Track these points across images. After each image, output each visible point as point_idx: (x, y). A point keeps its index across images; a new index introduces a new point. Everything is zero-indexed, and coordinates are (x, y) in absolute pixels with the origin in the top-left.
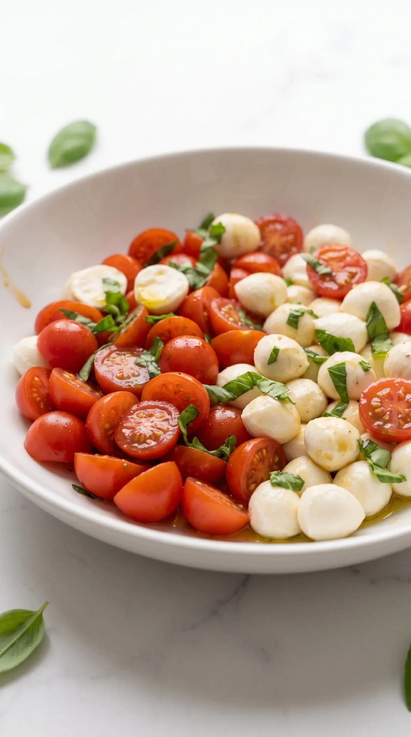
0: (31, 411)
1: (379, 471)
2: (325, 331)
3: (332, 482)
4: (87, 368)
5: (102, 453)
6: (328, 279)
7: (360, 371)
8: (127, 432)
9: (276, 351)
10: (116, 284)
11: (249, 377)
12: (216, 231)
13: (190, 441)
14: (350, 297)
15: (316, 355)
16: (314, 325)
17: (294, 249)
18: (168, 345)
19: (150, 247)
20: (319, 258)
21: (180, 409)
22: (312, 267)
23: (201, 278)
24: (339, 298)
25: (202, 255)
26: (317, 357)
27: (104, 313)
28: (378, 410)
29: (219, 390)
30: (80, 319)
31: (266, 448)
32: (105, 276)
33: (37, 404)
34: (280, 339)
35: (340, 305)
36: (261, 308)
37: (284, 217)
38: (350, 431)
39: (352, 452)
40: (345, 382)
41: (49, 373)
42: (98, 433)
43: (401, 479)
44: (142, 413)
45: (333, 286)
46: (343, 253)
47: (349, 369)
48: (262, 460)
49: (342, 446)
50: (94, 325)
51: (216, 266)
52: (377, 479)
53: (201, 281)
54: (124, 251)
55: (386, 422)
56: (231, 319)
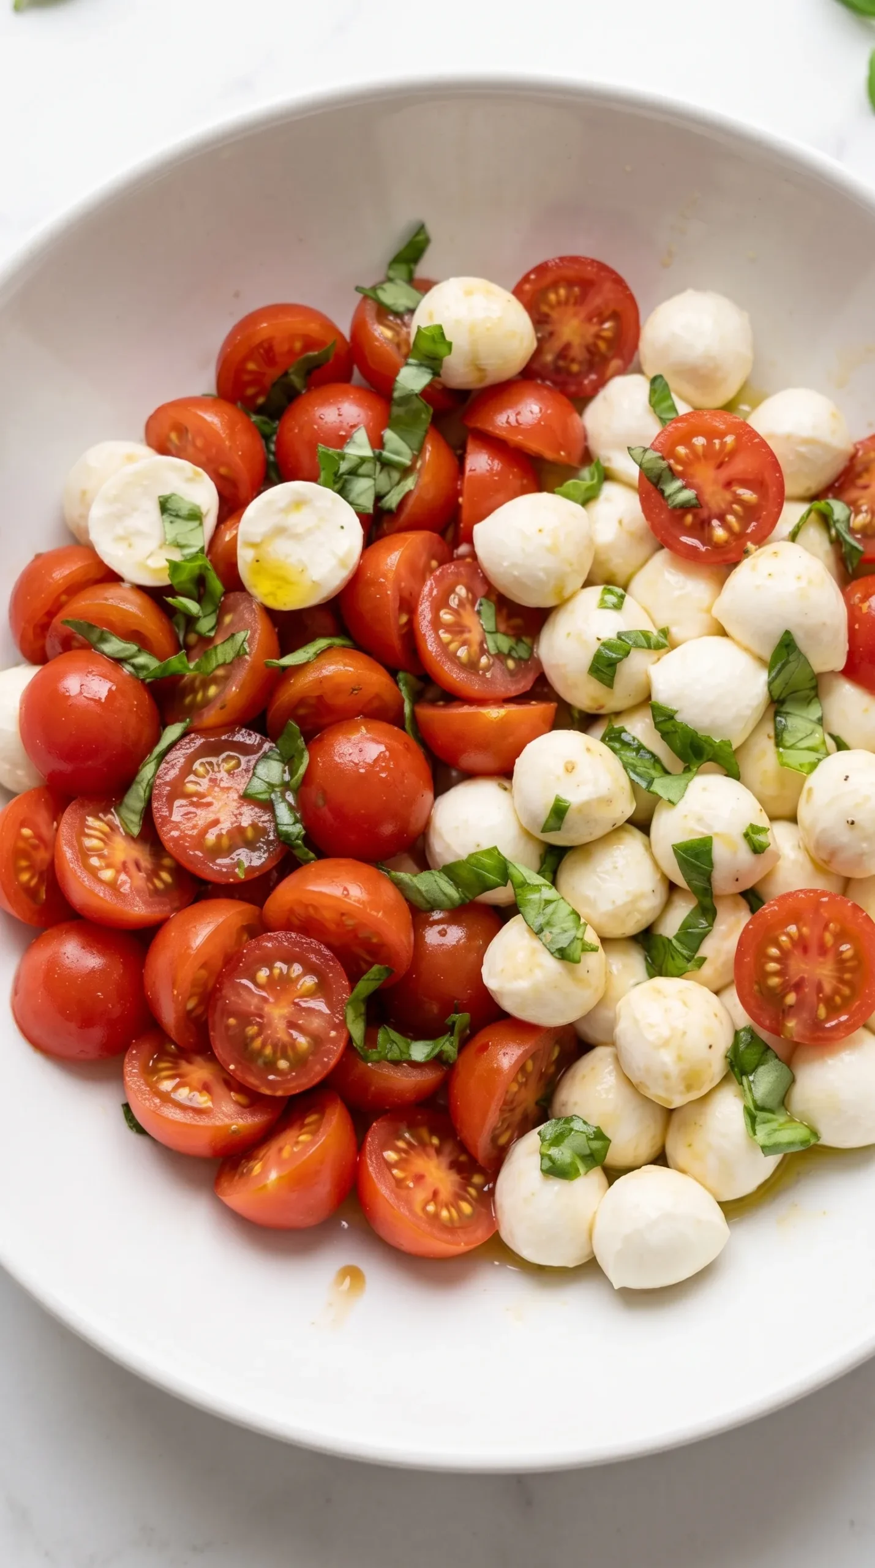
1: (765, 1131)
2: (675, 712)
4: (135, 799)
6: (690, 522)
7: (744, 856)
9: (560, 811)
10: (195, 516)
12: (427, 346)
16: (651, 685)
17: (616, 362)
18: (320, 753)
19: (270, 356)
20: (671, 451)
22: (652, 484)
23: (395, 475)
25: (396, 411)
28: (774, 983)
29: (433, 884)
30: (114, 646)
32: (165, 492)
33: (34, 898)
34: (570, 768)
38: (710, 1046)
40: (708, 878)
41: (55, 814)
43: (810, 1140)
44: (266, 972)
45: (702, 546)
46: (730, 441)
47: (720, 853)
48: (523, 1085)
50: (144, 662)
51: (428, 451)
52: (760, 1152)
53: (391, 492)
55: (789, 1011)
56: (461, 654)
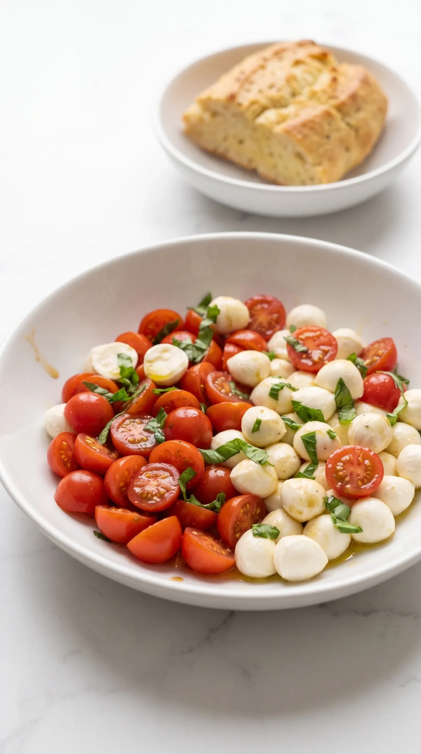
0: (61, 470)
1: (339, 524)
2: (300, 402)
3: (302, 533)
4: (105, 433)
5: (118, 507)
6: (304, 356)
7: (327, 438)
8: (137, 490)
9: (259, 422)
10: (129, 359)
11: (236, 442)
12: (213, 313)
13: (188, 497)
14: (322, 372)
15: (292, 422)
16: (291, 397)
17: (278, 327)
18: (172, 414)
19: (157, 324)
20: (297, 338)
21: (181, 471)
22: (291, 346)
23: (200, 353)
24: (315, 372)
25: (201, 333)
26: (293, 424)
27: (119, 384)
28: (341, 473)
29: (212, 454)
30: (100, 390)
31: (249, 503)
32: (120, 352)
33: (65, 464)
34: (262, 411)
35: (315, 377)
36: (248, 380)
37: (270, 299)
38: (317, 491)
39: (319, 508)
40: (315, 448)
41: (75, 437)
42: (114, 490)
43: (359, 530)
44: (150, 473)
45: (310, 363)
46: (318, 333)
47: (318, 437)
48: (246, 513)
49: (311, 503)
50: (110, 395)
51: (212, 343)
52: (338, 532)
53: (199, 356)
54: (134, 328)
55: (347, 483)
56: (223, 391)
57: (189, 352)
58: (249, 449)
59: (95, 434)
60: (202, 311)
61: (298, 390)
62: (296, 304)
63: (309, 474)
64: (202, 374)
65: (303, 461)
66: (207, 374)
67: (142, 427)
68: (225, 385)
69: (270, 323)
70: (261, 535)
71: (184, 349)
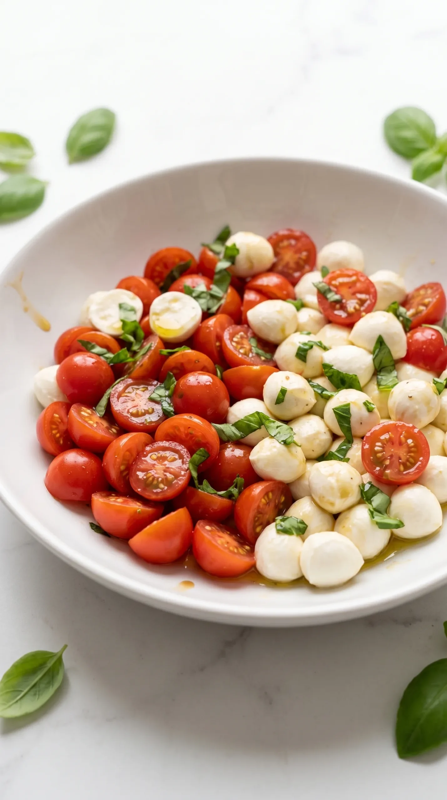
0: (51, 448)
1: (378, 518)
2: (333, 366)
3: (332, 529)
4: (103, 402)
5: (118, 494)
6: (338, 306)
7: (365, 412)
8: (141, 475)
9: (283, 392)
10: (133, 310)
11: (256, 415)
12: (230, 253)
13: (201, 483)
14: (359, 325)
15: (324, 390)
16: (322, 358)
17: (307, 268)
18: (182, 381)
19: (166, 266)
20: (329, 284)
21: (192, 452)
22: (322, 294)
23: (215, 301)
24: (349, 325)
25: (216, 277)
26: (325, 393)
27: (122, 342)
28: (379, 455)
29: (228, 429)
30: (98, 350)
31: (272, 491)
32: (121, 301)
33: (57, 441)
34: (287, 378)
35: (350, 332)
36: (272, 337)
37: (297, 234)
38: (352, 478)
39: (354, 497)
40: (349, 422)
41: (68, 408)
42: (113, 474)
43: (400, 525)
44: (154, 455)
45: (343, 314)
46: (354, 278)
47: (353, 411)
48: (268, 504)
49: (344, 494)
50: (111, 355)
51: (229, 290)
52: (377, 527)
53: (214, 305)
54: (139, 272)
55: (387, 467)
56: (242, 351)
57: (202, 301)
58: (272, 424)
59: (92, 404)
60: (218, 248)
61: (331, 348)
62: (329, 240)
63: (342, 456)
64: (218, 330)
65: (335, 437)
66: (223, 329)
67: (147, 395)
68: (245, 342)
69: (297, 263)
70: (286, 531)
71: (197, 298)
